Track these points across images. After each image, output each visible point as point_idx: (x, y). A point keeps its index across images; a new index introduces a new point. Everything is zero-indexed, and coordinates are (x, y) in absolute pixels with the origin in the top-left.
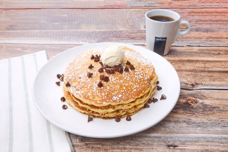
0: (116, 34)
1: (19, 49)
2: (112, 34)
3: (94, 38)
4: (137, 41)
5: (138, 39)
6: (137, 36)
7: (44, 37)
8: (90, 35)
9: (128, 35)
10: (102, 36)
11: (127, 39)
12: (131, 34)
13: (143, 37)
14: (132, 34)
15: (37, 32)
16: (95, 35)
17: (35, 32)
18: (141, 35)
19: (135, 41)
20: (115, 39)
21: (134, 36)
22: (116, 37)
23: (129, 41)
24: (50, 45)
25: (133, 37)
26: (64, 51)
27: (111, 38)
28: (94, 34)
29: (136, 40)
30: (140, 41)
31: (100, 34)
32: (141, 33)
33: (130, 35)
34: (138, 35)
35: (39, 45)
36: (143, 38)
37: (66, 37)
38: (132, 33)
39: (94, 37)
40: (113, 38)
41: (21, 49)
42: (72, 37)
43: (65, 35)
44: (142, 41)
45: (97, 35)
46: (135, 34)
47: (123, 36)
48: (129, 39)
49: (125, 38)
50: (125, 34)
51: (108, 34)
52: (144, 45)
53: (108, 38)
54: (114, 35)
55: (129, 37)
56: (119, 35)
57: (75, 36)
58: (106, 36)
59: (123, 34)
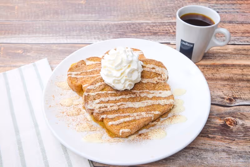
0: (134, 28)
1: (20, 51)
2: (129, 28)
3: (109, 34)
4: (160, 37)
5: (161, 35)
6: (160, 30)
7: (49, 34)
8: (103, 29)
9: (149, 29)
10: (118, 32)
11: (148, 35)
12: (152, 27)
13: (167, 31)
14: (154, 28)
16: (110, 29)
18: (164, 29)
19: (158, 37)
20: (134, 35)
21: (156, 30)
22: (135, 32)
23: (151, 37)
24: (57, 45)
25: (155, 31)
26: (72, 52)
27: (129, 33)
28: (108, 28)
29: (159, 36)
31: (116, 28)
32: (164, 26)
33: (151, 28)
34: (161, 29)
35: (43, 45)
36: (167, 33)
37: (75, 33)
38: (154, 26)
39: (109, 32)
40: (132, 33)
41: (23, 51)
42: (82, 33)
43: (73, 31)
44: (166, 38)
45: (112, 30)
46: (157, 27)
47: (143, 31)
48: (151, 35)
49: (146, 34)
50: (145, 28)
51: (126, 28)
52: (170, 43)
53: (125, 33)
54: (132, 29)
55: (150, 32)
56: (139, 28)
57: (85, 32)
58: (122, 31)
59: (143, 28)
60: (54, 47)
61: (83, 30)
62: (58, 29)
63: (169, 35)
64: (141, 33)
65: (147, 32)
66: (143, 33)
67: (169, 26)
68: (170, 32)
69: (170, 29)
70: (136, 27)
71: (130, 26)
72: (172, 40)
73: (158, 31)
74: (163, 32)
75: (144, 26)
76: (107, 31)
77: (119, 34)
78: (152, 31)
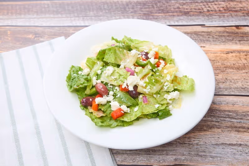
0: (161, 7)
1: (30, 36)
2: (155, 6)
3: (132, 14)
4: (193, 17)
5: (193, 15)
6: (192, 9)
7: (62, 14)
8: (125, 9)
9: (178, 8)
10: (142, 11)
11: (178, 16)
12: (183, 6)
13: (200, 11)
14: (184, 6)
15: (48, 5)
16: (133, 8)
18: (196, 8)
19: (190, 17)
20: (162, 16)
21: (187, 9)
22: (163, 11)
23: (182, 18)
24: (73, 28)
25: (186, 10)
27: (156, 13)
28: (130, 6)
29: (190, 16)
30: (197, 19)
31: (139, 7)
32: (196, 4)
33: (181, 7)
34: (192, 8)
35: (57, 28)
36: (200, 12)
37: (92, 13)
38: (184, 4)
39: (132, 12)
40: (159, 13)
41: (34, 36)
42: (101, 13)
43: (90, 11)
44: (200, 19)
45: (136, 9)
46: (188, 5)
47: (172, 10)
48: (181, 16)
49: (175, 14)
50: (173, 6)
51: (151, 7)
52: (204, 25)
53: (151, 13)
54: (158, 7)
55: (181, 12)
56: (166, 7)
57: (104, 11)
58: (147, 10)
59: (172, 6)
61: (101, 9)
62: (70, 8)
63: (203, 15)
64: (170, 12)
65: (176, 12)
66: (172, 12)
67: (201, 4)
68: (204, 11)
69: (203, 7)
70: (163, 5)
71: (156, 4)
72: (206, 22)
73: (189, 10)
74: (196, 12)
75: (172, 4)
76: (130, 11)
77: (145, 14)
78: (182, 10)
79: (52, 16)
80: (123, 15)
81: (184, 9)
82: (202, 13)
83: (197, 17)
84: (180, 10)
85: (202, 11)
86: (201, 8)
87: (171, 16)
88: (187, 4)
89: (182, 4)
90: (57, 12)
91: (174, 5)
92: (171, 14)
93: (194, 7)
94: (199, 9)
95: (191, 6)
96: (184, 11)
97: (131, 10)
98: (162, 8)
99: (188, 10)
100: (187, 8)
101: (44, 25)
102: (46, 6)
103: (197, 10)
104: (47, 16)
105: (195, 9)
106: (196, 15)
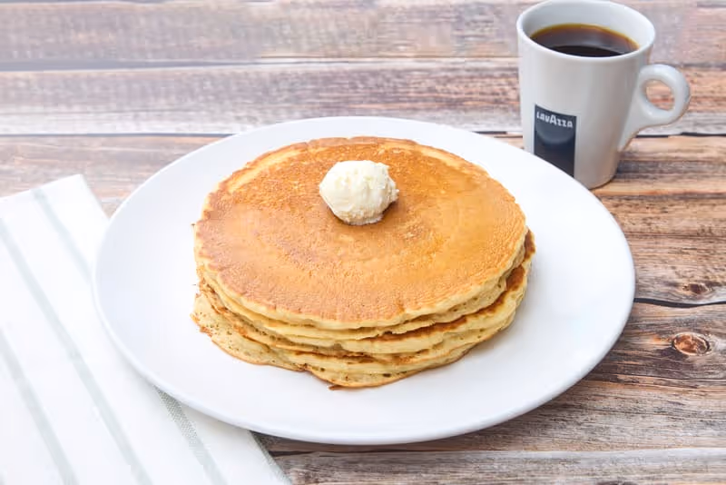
0: (378, 86)
2: (361, 86)
3: (287, 105)
4: (472, 114)
5: (475, 108)
6: (471, 93)
7: (69, 105)
8: (266, 91)
9: (431, 90)
10: (320, 98)
11: (428, 109)
12: (445, 85)
13: (496, 97)
14: (449, 86)
15: (28, 81)
16: (290, 90)
17: (17, 79)
18: (485, 90)
19: (463, 114)
20: (379, 110)
21: (456, 93)
22: (383, 98)
23: (439, 114)
24: (103, 139)
25: (454, 96)
26: (167, 163)
27: (361, 102)
28: (283, 85)
29: (465, 110)
30: (486, 118)
31: (310, 87)
32: (488, 80)
33: (439, 88)
34: (474, 90)
35: (51, 140)
36: (496, 102)
37: (162, 102)
38: (449, 80)
39: (287, 101)
40: (371, 102)
42: (190, 103)
43: (157, 95)
44: (493, 117)
45: (299, 93)
46: (461, 82)
47: (411, 95)
48: (438, 109)
49: (420, 105)
50: (417, 86)
51: (347, 86)
52: (504, 133)
53: (348, 102)
54: (371, 88)
55: (437, 100)
56: (395, 88)
57: (201, 98)
58: (336, 94)
59: (412, 86)
60: (96, 146)
61: (193, 96)
62: (97, 90)
63: (504, 109)
64: (405, 102)
65: (425, 100)
66: (410, 101)
67: (503, 81)
68: (508, 100)
69: (507, 88)
70: (386, 84)
71: (363, 80)
72: (511, 125)
73: (463, 96)
74: (483, 100)
75: (413, 81)
76: (281, 96)
77: (327, 106)
78: (442, 95)
79: (39, 109)
80: (260, 106)
81: (449, 93)
82: (502, 103)
83: (484, 114)
84: (436, 95)
85: (502, 98)
86: (500, 92)
87: (408, 109)
88: (457, 80)
89: (442, 81)
90: (56, 101)
91: (419, 83)
92: (407, 105)
93: (479, 89)
94: (493, 94)
95: (471, 85)
96: (446, 98)
97: (286, 95)
98: (381, 91)
99: (459, 96)
100: (457, 89)
101: (14, 131)
102: (22, 84)
103: (485, 97)
104: (25, 108)
105: (482, 93)
106: (482, 109)
